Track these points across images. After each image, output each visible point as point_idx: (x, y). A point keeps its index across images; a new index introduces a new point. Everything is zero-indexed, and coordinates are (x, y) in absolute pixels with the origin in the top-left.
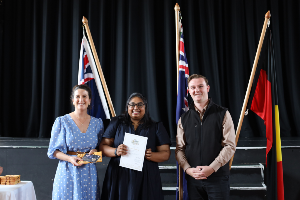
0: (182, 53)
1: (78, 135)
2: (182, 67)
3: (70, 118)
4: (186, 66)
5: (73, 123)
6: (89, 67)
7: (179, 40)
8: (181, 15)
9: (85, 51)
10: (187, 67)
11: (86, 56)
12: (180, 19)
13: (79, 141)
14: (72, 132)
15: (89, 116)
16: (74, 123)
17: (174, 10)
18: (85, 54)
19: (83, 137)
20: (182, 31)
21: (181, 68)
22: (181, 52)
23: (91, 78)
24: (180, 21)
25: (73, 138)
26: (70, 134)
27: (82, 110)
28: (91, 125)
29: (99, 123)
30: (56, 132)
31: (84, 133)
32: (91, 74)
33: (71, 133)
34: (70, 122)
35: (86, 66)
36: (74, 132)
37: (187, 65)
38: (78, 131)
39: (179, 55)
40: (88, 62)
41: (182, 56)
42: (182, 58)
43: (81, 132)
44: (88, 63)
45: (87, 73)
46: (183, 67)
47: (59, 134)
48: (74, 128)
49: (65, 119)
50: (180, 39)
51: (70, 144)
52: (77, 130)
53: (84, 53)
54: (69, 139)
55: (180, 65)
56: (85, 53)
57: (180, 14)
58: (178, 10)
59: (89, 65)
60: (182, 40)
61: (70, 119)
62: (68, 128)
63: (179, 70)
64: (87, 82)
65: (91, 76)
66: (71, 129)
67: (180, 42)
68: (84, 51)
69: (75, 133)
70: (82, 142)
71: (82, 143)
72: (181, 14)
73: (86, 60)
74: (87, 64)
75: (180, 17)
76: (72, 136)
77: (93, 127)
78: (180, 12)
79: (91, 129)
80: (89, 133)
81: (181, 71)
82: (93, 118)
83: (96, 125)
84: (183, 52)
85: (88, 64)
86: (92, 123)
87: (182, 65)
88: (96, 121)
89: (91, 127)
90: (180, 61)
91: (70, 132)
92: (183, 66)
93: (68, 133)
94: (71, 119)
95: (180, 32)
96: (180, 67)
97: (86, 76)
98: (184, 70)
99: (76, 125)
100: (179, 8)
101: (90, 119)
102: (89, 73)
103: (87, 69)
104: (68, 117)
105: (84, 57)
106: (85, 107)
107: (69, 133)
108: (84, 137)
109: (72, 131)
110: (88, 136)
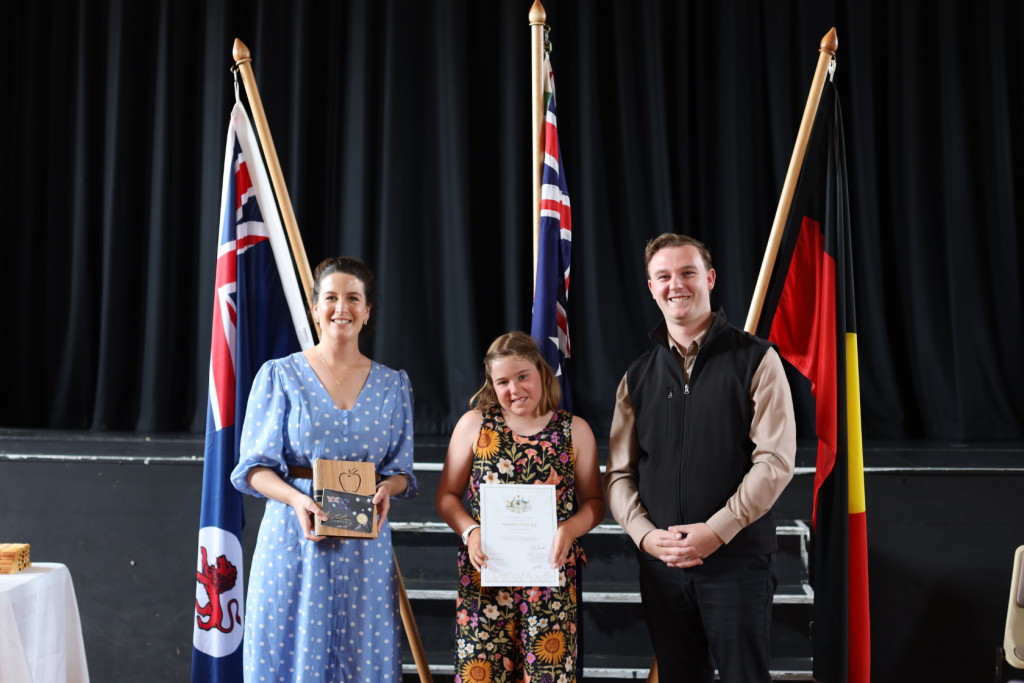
0: (551, 161)
1: (327, 416)
2: (550, 204)
3: (304, 362)
4: (564, 203)
5: (310, 379)
6: (253, 201)
7: (542, 118)
8: (550, 39)
9: (241, 151)
10: (566, 207)
11: (244, 165)
12: (547, 49)
13: (327, 433)
14: (309, 407)
15: (366, 361)
16: (314, 379)
17: (529, 22)
18: (240, 160)
19: (341, 424)
20: (551, 89)
21: (546, 208)
22: (547, 156)
23: (257, 237)
24: (548, 56)
25: (310, 423)
26: (300, 412)
27: (342, 341)
28: (369, 386)
29: (396, 383)
30: (259, 406)
31: (345, 411)
32: (260, 224)
33: (304, 409)
34: (303, 375)
35: (244, 199)
36: (312, 405)
37: (566, 201)
38: (326, 403)
39: (542, 166)
40: (250, 185)
41: (552, 170)
42: (550, 177)
43: (335, 407)
44: (249, 190)
45: (245, 219)
46: (552, 205)
47: (268, 413)
48: (313, 394)
49: (287, 366)
50: (545, 114)
51: (298, 443)
52: (324, 401)
53: (235, 158)
54: (297, 425)
55: (544, 197)
56: (240, 155)
57: (547, 36)
58: (540, 21)
59: (252, 195)
60: (551, 118)
61: (304, 368)
62: (296, 392)
63: (539, 214)
64: (246, 248)
65: (258, 229)
66: (305, 395)
67: (544, 125)
68: (237, 149)
69: (316, 408)
70: (338, 438)
71: (337, 441)
72: (550, 34)
73: (242, 179)
74: (245, 191)
75: (546, 45)
76: (308, 417)
77: (378, 395)
78: (546, 28)
79: (368, 399)
80: (361, 412)
81: (548, 218)
82: (378, 368)
83: (386, 389)
84: (554, 156)
85: (250, 193)
86: (373, 383)
87: (550, 198)
88: (387, 375)
89: (370, 393)
90: (545, 186)
91: (300, 405)
92: (553, 201)
93: (295, 408)
94: (307, 365)
95: (546, 94)
96: (543, 205)
97: (242, 231)
98: (557, 215)
99: (321, 386)
100: (544, 16)
101: (367, 370)
102: (252, 219)
103: (246, 208)
104: (296, 361)
105: (238, 168)
106: (353, 331)
107: (298, 408)
108: (346, 422)
109: (306, 402)
110: (357, 420)
